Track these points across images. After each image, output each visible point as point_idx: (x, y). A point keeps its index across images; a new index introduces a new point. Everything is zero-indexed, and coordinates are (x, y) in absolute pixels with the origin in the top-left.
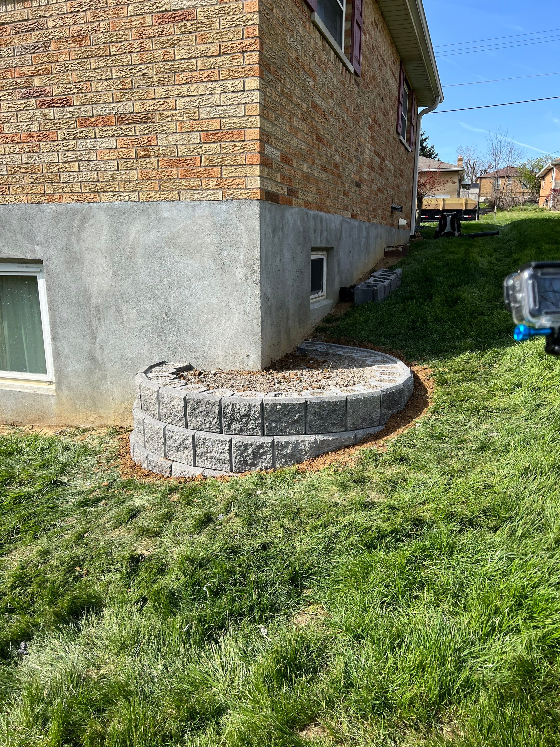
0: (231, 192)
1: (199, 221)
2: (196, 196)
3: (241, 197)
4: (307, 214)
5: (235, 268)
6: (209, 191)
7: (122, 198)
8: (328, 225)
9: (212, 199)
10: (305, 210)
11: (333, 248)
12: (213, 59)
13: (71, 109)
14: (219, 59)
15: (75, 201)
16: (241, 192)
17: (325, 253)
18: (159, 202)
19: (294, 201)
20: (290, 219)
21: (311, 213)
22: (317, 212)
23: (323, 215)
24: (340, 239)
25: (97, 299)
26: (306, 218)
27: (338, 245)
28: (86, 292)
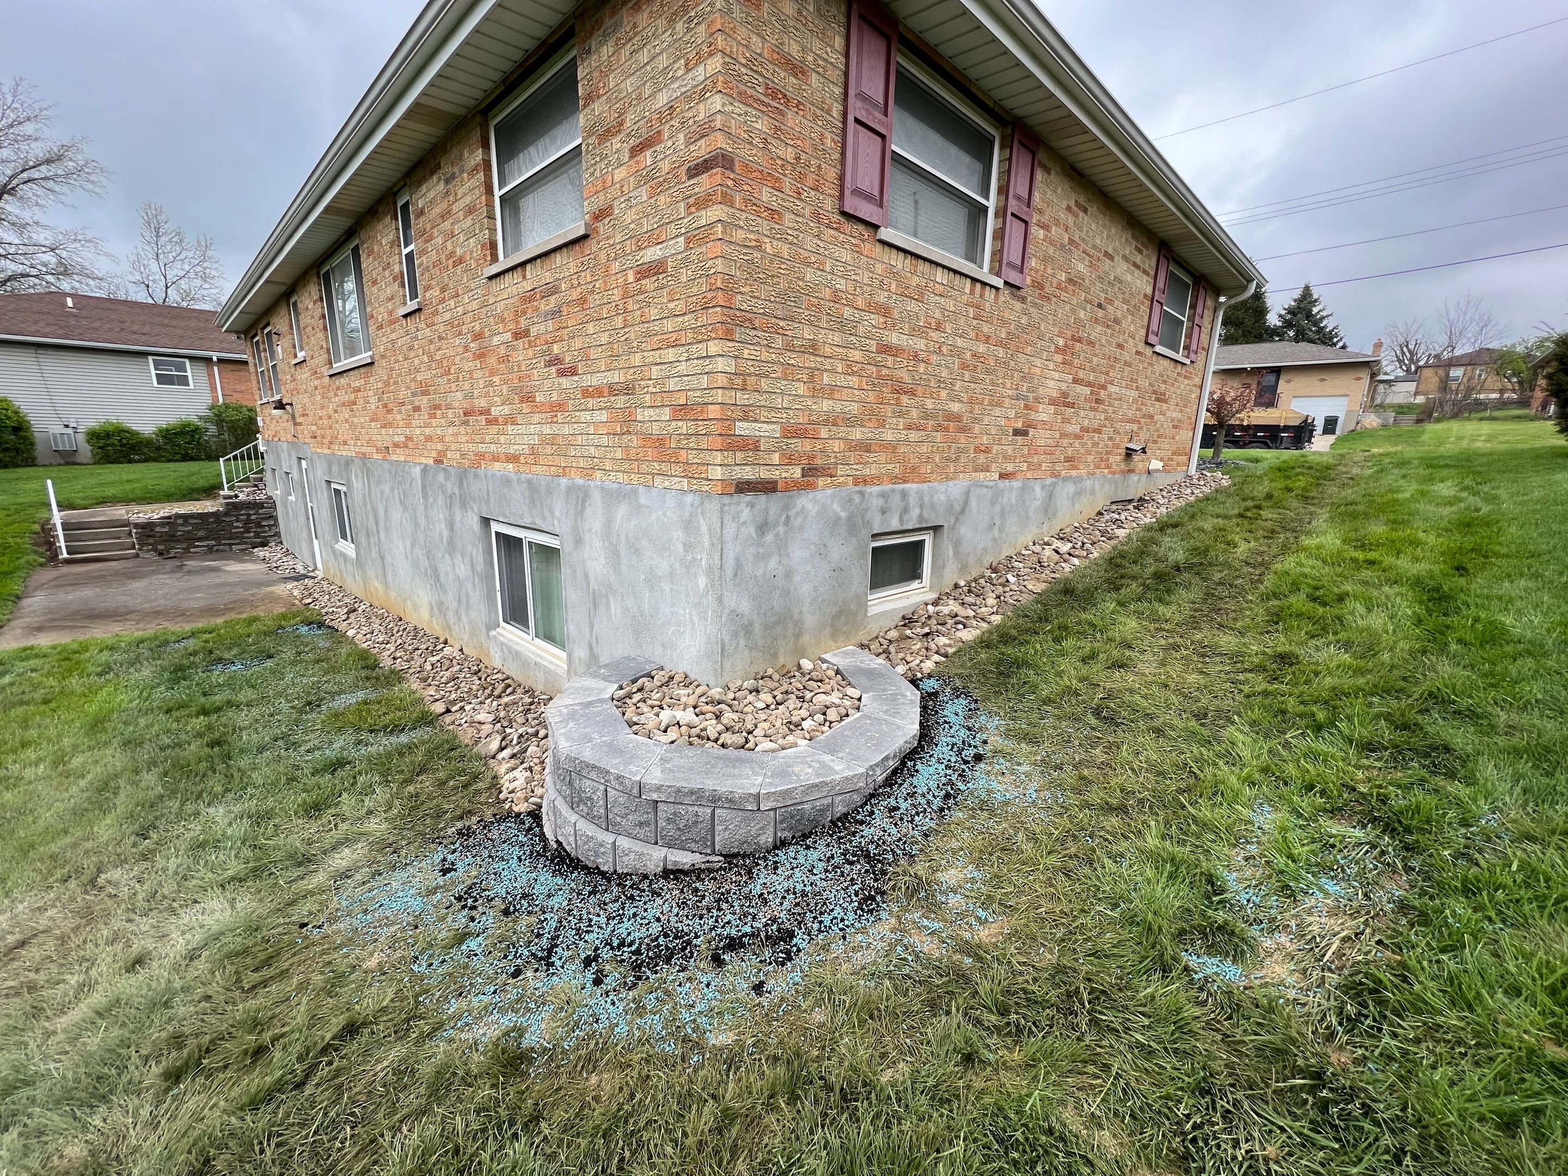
0: (695, 482)
1: (668, 513)
2: (667, 484)
3: (703, 489)
4: (862, 493)
5: (698, 575)
6: (677, 479)
7: (611, 478)
8: (926, 499)
9: (679, 488)
10: (857, 488)
11: (943, 526)
12: (680, 319)
13: (576, 378)
14: (686, 318)
15: (580, 476)
16: (703, 482)
17: (931, 532)
18: (637, 486)
19: (821, 482)
20: (810, 506)
21: (875, 489)
22: (890, 486)
23: (912, 487)
24: (962, 512)
25: (593, 585)
26: (857, 499)
27: (957, 520)
28: (586, 576)
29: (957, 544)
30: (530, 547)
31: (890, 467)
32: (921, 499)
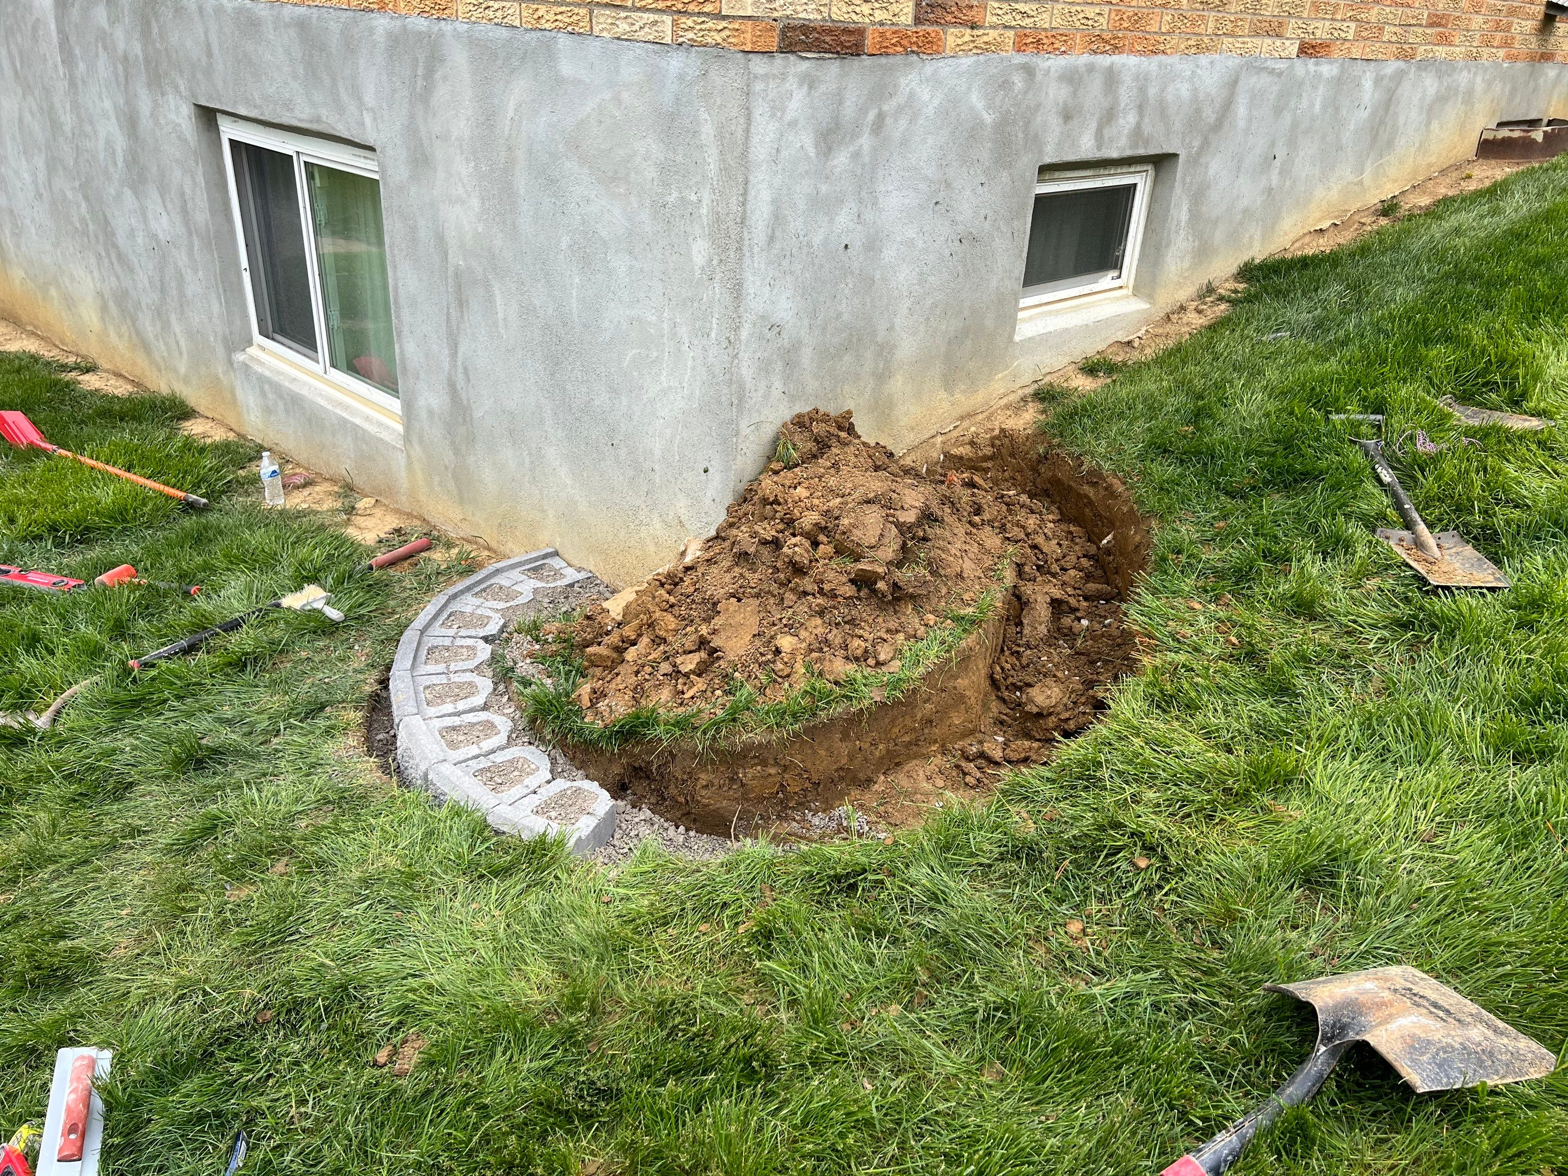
0: (690, 23)
1: (625, 96)
2: (623, 27)
3: (710, 40)
4: (1029, 71)
5: (691, 238)
6: (645, 15)
7: (490, 13)
8: (1152, 91)
9: (651, 38)
10: (1019, 59)
11: (1175, 156)
15: (417, 11)
16: (710, 25)
17: (1150, 168)
18: (553, 34)
19: (953, 37)
20: (924, 94)
21: (1052, 64)
22: (1086, 58)
23: (1127, 62)
24: (1217, 127)
25: (456, 259)
26: (1018, 81)
27: (1206, 143)
28: (440, 238)
29: (1198, 196)
30: (310, 177)
31: (1091, 12)
32: (1142, 90)
